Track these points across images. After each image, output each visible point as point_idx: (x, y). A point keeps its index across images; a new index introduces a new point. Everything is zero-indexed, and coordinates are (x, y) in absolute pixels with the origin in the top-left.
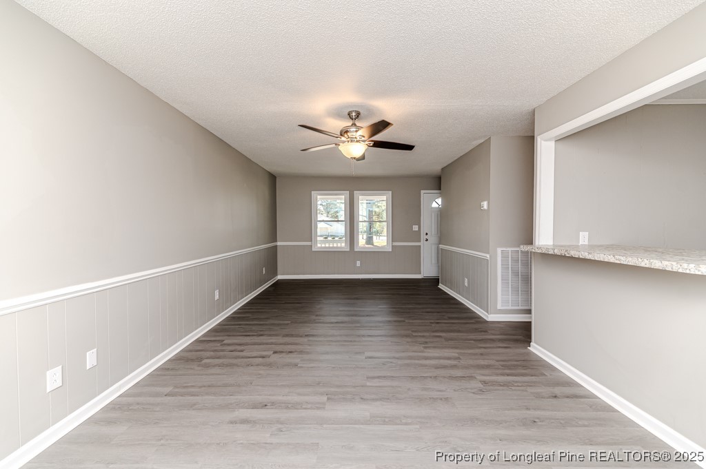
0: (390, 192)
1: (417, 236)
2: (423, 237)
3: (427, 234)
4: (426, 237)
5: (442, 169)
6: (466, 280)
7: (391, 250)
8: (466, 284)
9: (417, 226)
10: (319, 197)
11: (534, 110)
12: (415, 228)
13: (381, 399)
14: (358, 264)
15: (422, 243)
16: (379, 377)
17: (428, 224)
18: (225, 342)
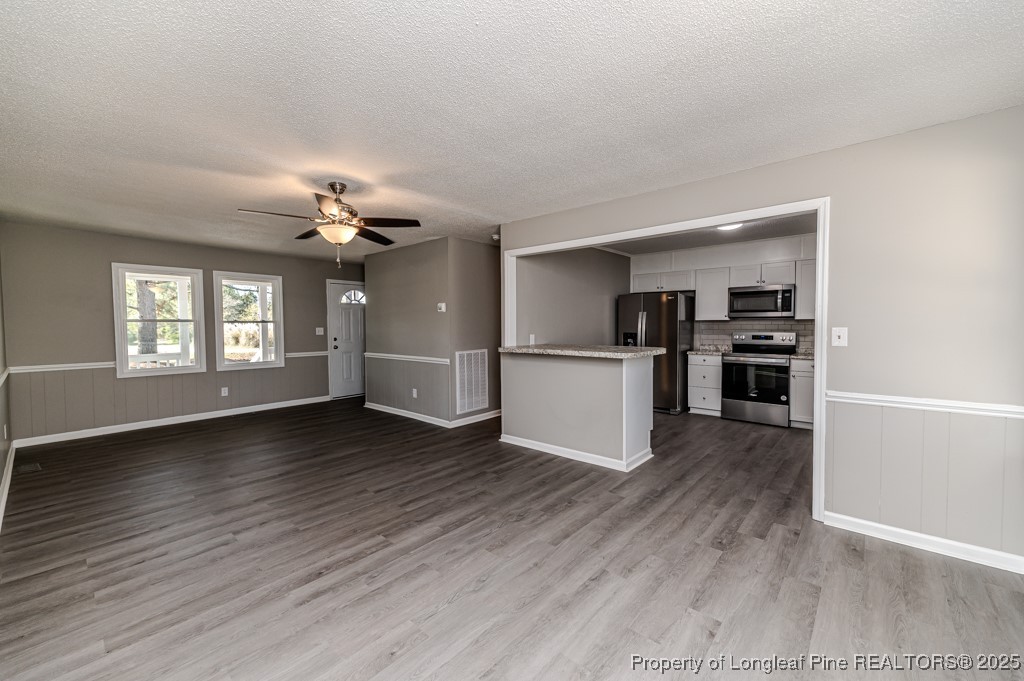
0: (280, 278)
1: (322, 343)
2: (331, 343)
3: (335, 339)
4: (335, 343)
5: (366, 256)
6: (415, 391)
7: (283, 365)
8: (415, 395)
9: (322, 329)
10: (127, 274)
11: (500, 226)
12: (320, 331)
13: (434, 515)
14: (225, 392)
15: (330, 353)
16: (410, 502)
17: (336, 326)
18: (89, 561)
